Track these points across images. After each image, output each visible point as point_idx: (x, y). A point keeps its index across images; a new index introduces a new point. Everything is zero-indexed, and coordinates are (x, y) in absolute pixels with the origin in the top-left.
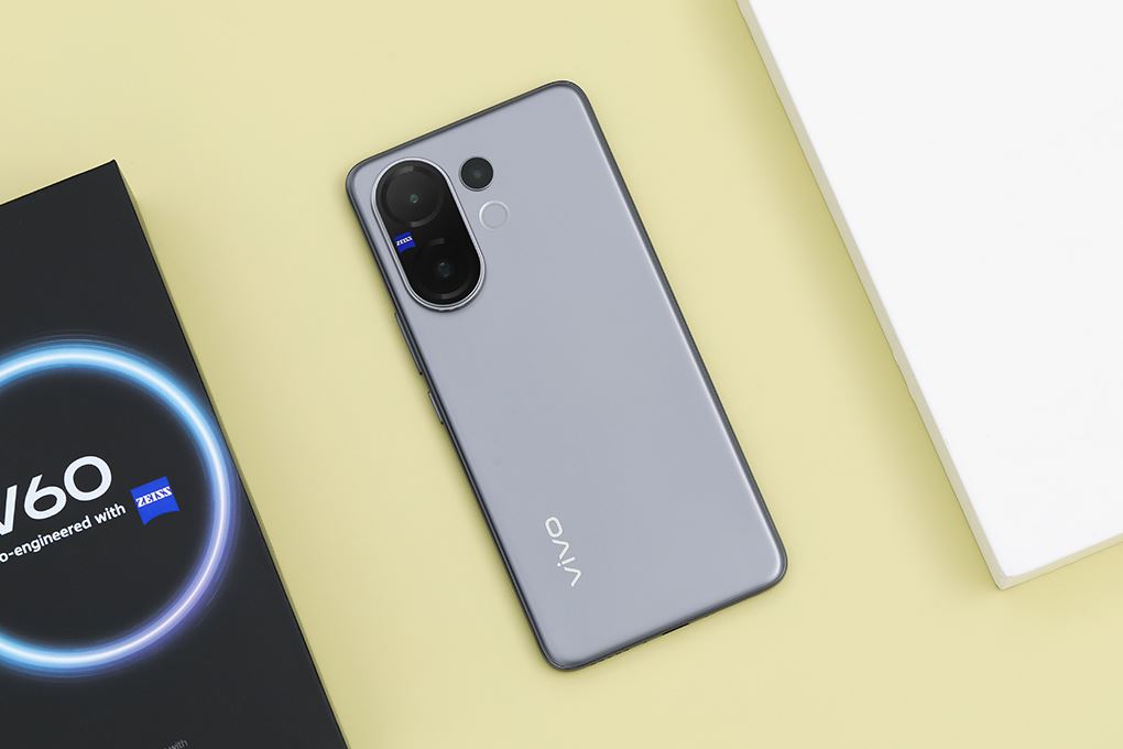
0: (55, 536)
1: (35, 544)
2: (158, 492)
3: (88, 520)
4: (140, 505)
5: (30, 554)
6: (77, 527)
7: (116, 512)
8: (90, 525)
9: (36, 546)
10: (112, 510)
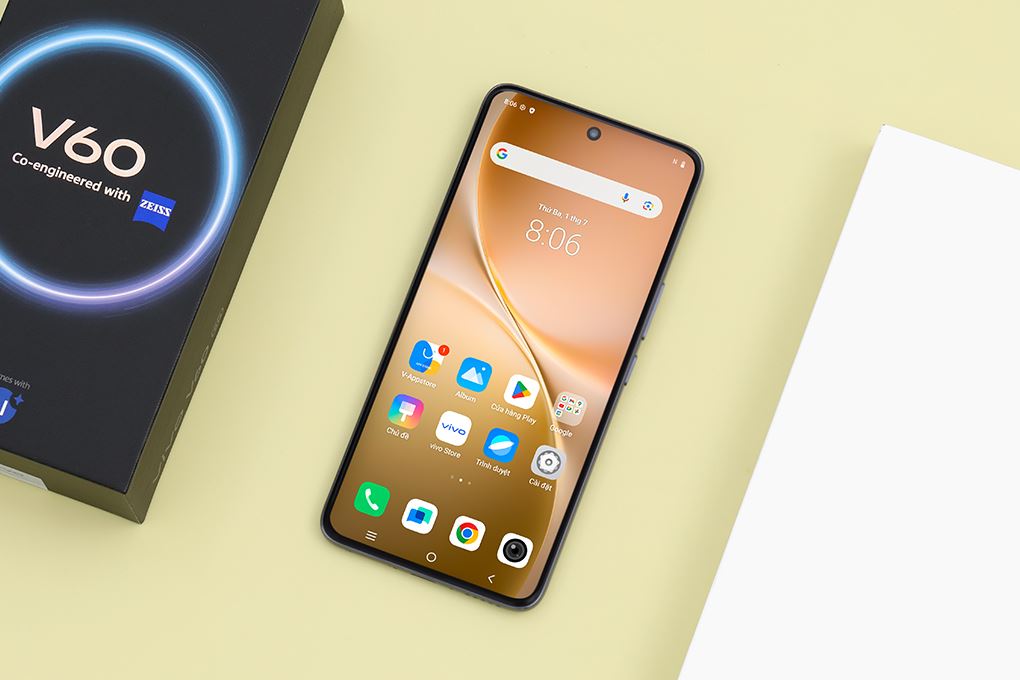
0: (69, 177)
1: (52, 171)
2: (161, 207)
3: (99, 185)
4: (142, 205)
5: (43, 174)
6: (89, 184)
7: (122, 196)
8: (98, 190)
9: (52, 172)
10: (121, 192)
